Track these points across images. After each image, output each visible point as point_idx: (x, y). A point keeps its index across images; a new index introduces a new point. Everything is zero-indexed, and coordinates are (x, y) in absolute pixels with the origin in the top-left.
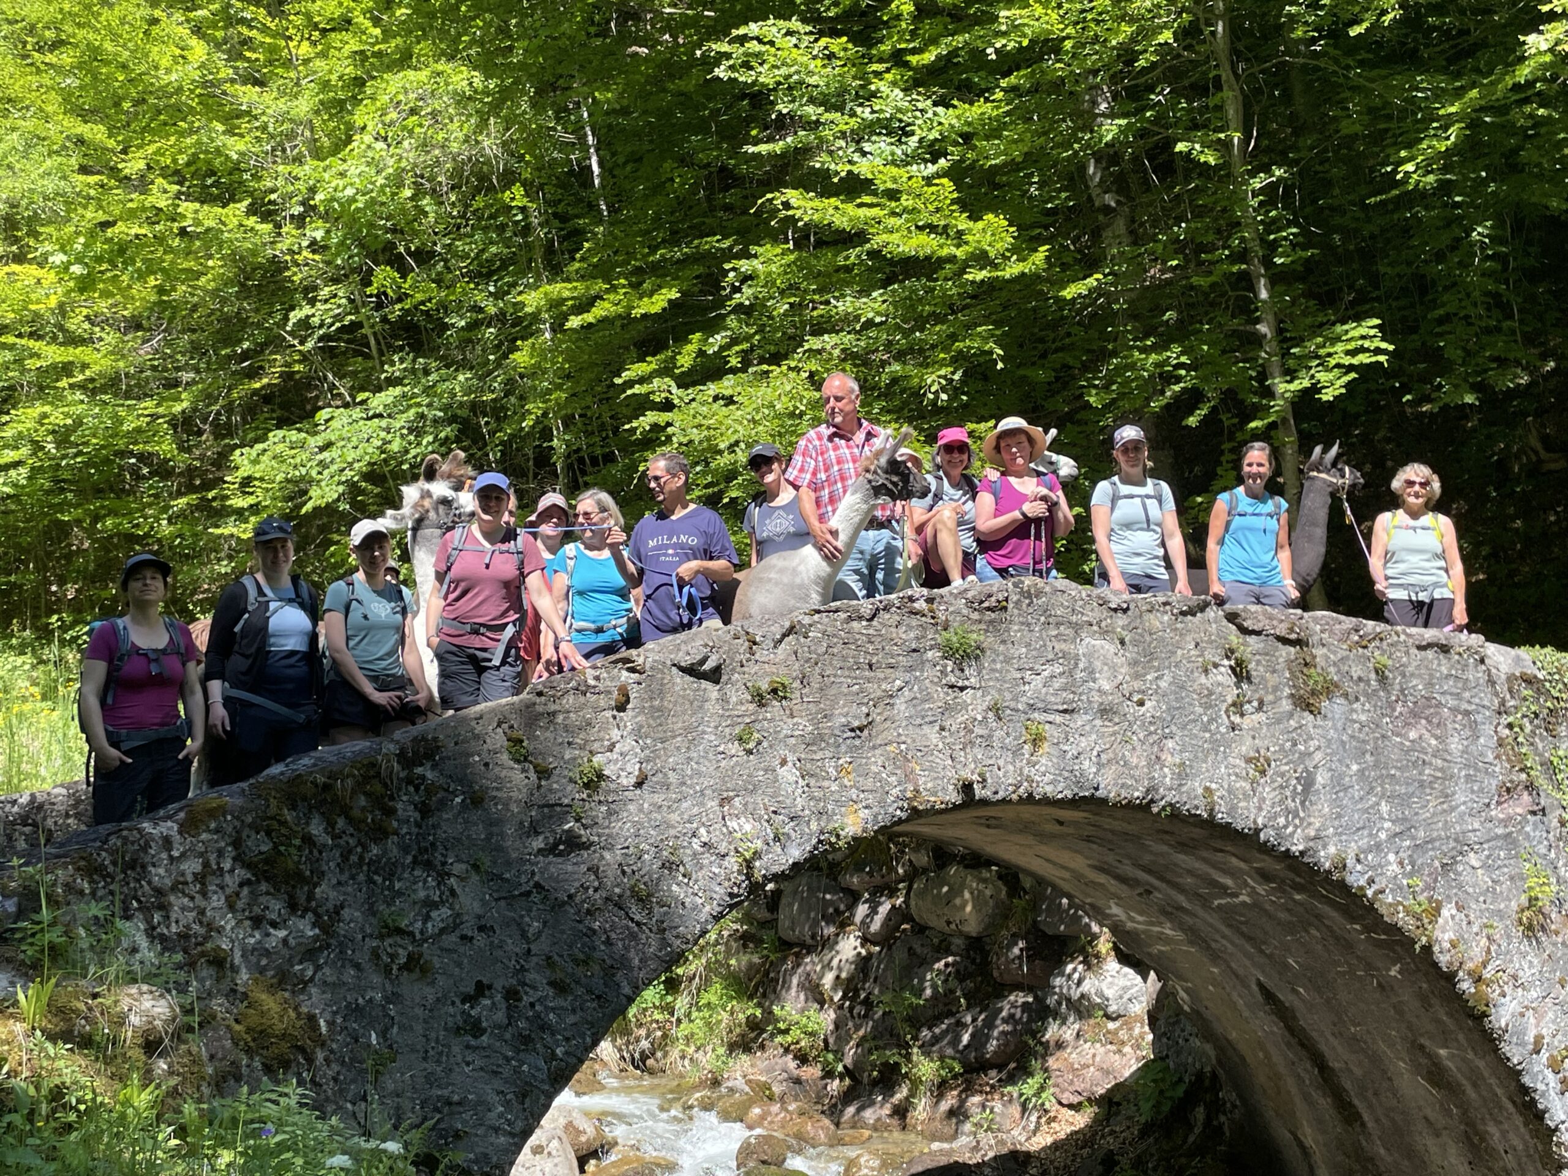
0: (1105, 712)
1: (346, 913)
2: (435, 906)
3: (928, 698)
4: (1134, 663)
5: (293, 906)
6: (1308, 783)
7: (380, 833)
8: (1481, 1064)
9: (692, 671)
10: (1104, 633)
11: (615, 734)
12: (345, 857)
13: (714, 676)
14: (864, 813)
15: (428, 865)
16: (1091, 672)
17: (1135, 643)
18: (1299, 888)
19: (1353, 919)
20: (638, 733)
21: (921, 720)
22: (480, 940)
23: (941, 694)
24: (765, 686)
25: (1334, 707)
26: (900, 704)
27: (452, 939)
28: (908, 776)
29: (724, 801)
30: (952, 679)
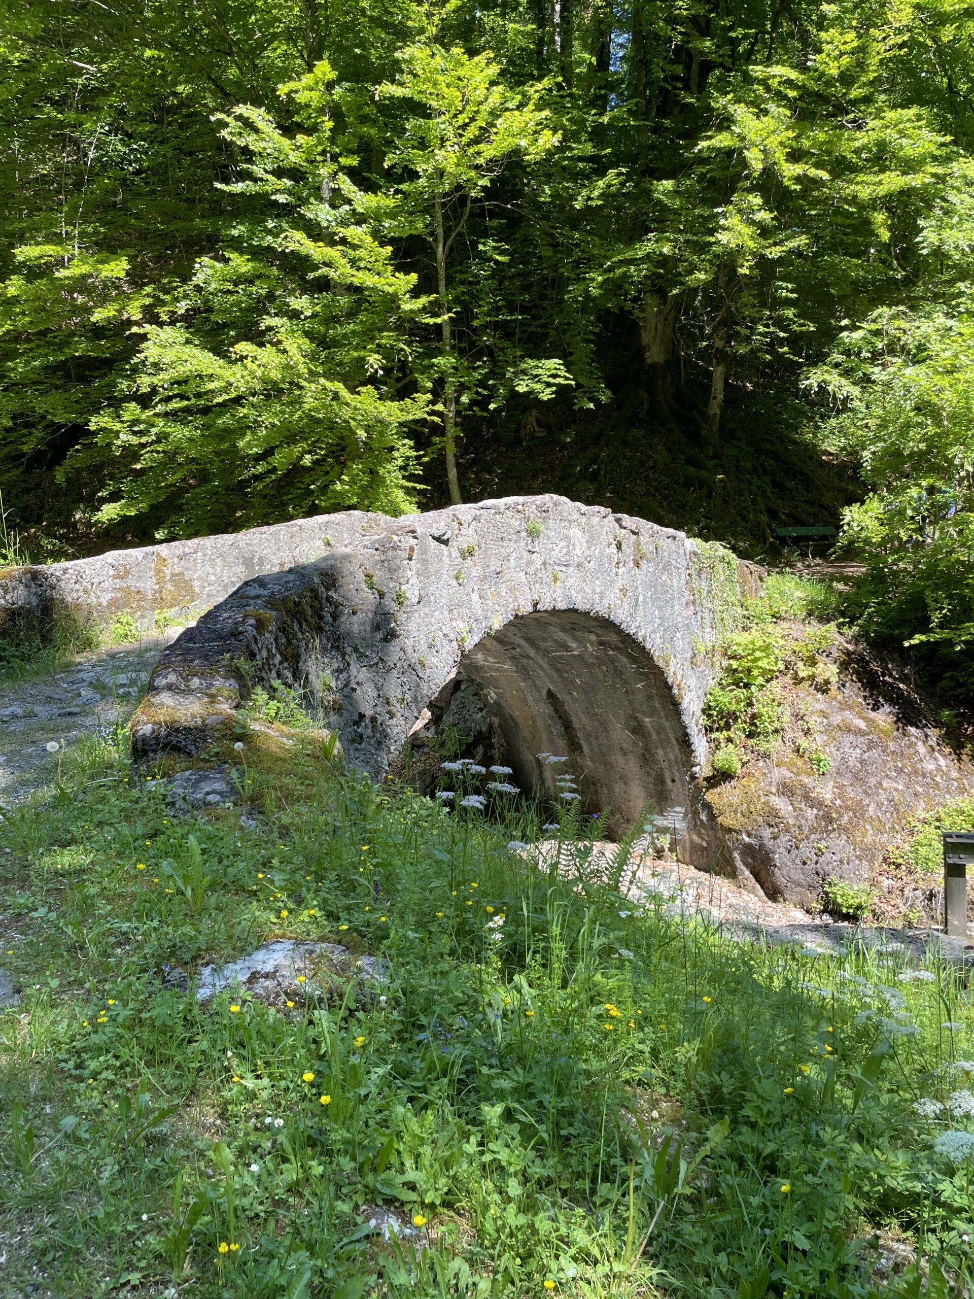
0: (579, 566)
3: (522, 557)
4: (588, 541)
8: (667, 724)
9: (438, 539)
10: (579, 526)
11: (409, 574)
13: (446, 542)
14: (500, 618)
16: (574, 545)
17: (589, 531)
20: (418, 574)
21: (519, 569)
23: (526, 555)
24: (465, 547)
26: (512, 560)
28: (516, 599)
29: (451, 611)
30: (530, 547)
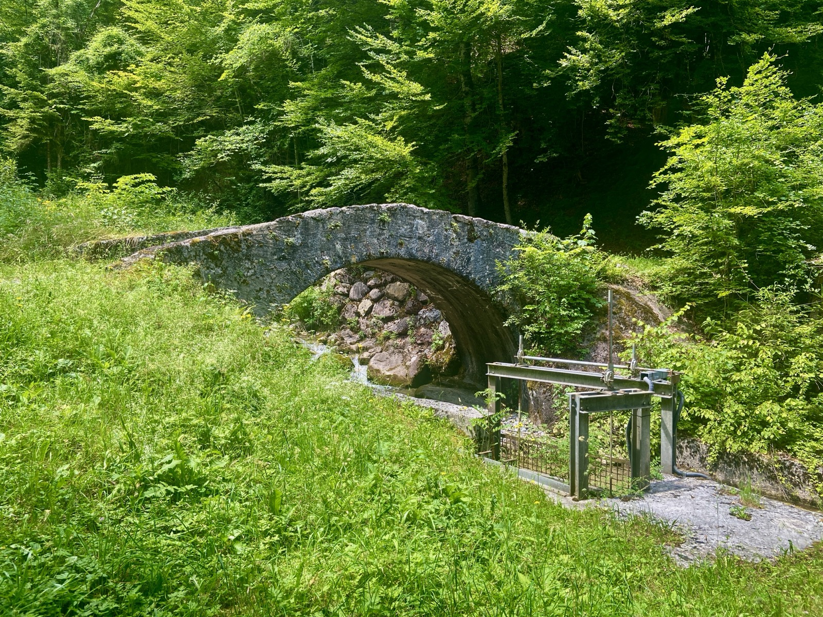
0: (420, 238)
1: (229, 269)
2: (250, 269)
3: (375, 231)
4: (428, 227)
5: (216, 266)
6: (469, 259)
7: (237, 251)
9: (316, 219)
10: (421, 219)
11: (296, 233)
12: (229, 256)
13: (321, 221)
14: (356, 258)
15: (249, 260)
16: (417, 228)
17: (430, 222)
18: (466, 285)
19: (478, 294)
20: (301, 234)
21: (372, 236)
22: (261, 278)
24: (333, 224)
25: (479, 241)
26: (368, 232)
27: (253, 277)
28: (368, 250)
29: (322, 252)
30: (381, 227)
